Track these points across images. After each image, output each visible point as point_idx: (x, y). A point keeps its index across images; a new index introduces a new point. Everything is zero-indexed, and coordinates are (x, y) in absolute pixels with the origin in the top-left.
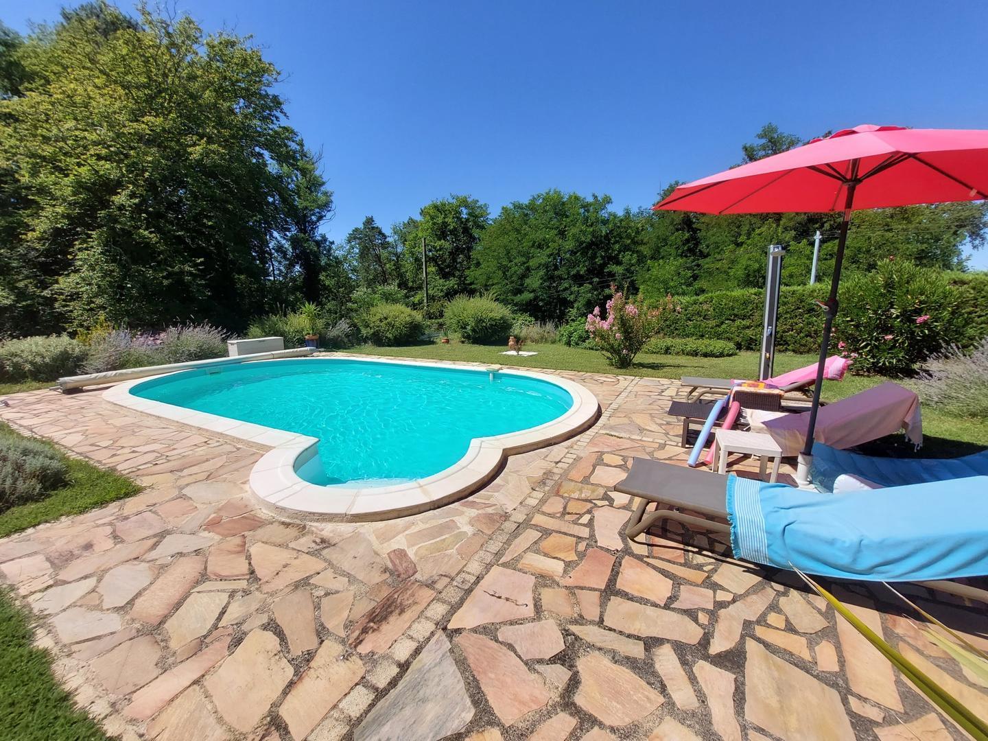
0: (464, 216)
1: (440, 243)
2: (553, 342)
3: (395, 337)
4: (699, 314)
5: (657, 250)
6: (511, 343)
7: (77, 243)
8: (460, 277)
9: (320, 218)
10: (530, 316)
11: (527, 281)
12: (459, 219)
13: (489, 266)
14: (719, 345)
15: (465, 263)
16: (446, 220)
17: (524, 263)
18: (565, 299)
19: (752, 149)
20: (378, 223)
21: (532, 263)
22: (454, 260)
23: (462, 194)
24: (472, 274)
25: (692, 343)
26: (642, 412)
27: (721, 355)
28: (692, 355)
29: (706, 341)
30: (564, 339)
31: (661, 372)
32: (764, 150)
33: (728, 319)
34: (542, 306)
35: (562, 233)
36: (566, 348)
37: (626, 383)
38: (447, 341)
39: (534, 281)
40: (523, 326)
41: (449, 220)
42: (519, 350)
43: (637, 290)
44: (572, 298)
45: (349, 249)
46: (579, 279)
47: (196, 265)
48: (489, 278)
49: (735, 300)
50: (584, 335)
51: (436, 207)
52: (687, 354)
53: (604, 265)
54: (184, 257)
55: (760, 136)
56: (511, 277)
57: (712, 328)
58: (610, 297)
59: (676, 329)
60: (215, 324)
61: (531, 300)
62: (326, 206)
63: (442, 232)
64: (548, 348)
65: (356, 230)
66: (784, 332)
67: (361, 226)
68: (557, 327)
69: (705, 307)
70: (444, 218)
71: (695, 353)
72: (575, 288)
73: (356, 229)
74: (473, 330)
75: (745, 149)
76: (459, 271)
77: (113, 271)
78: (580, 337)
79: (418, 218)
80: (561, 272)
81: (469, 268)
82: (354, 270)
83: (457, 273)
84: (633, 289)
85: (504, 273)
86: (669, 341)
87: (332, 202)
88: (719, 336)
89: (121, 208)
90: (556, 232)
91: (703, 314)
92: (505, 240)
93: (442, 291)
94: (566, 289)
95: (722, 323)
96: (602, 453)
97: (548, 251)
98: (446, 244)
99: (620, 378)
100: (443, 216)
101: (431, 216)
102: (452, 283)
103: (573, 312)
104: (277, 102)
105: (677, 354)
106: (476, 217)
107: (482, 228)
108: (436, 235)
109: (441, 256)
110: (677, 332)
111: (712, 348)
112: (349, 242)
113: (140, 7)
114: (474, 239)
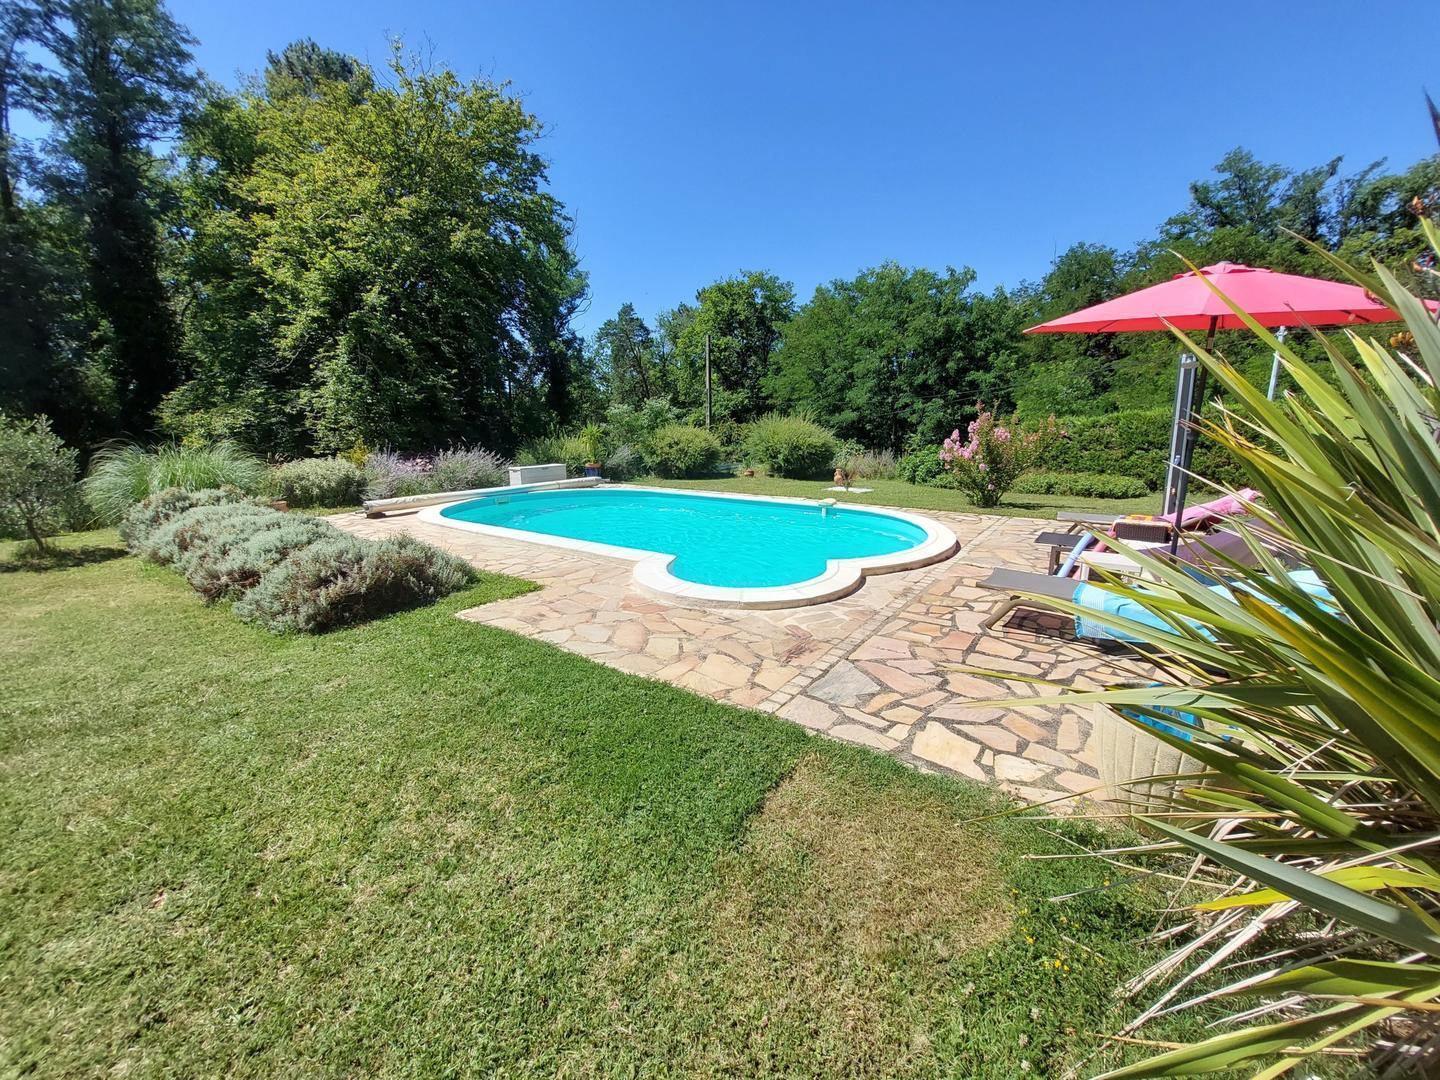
0: (759, 301)
1: (725, 340)
2: (891, 478)
3: (688, 467)
4: (1098, 440)
5: (1047, 347)
6: (837, 477)
7: (321, 350)
8: (752, 388)
9: (571, 310)
10: (858, 442)
11: (850, 395)
12: (751, 305)
13: (797, 373)
14: (1121, 482)
15: (760, 368)
16: (735, 307)
17: (846, 369)
18: (905, 420)
19: (1206, 190)
20: (639, 313)
21: (858, 369)
22: (744, 364)
23: (756, 269)
24: (768, 383)
25: (1084, 480)
26: (1008, 548)
27: (1125, 496)
28: (1083, 495)
29: (1104, 477)
30: (907, 473)
31: (1037, 512)
32: (1228, 189)
33: (1139, 449)
34: (870, 431)
35: (902, 324)
36: (909, 485)
37: (990, 523)
38: (752, 474)
39: (860, 395)
40: (848, 456)
41: (738, 307)
42: (849, 485)
43: (1014, 406)
44: (914, 419)
45: (597, 349)
46: (924, 391)
47: (449, 378)
48: (793, 389)
49: (1151, 422)
50: (935, 469)
51: (721, 290)
52: (1077, 494)
53: (963, 371)
54: (436, 367)
55: (1221, 169)
56: (826, 388)
57: (1116, 460)
58: (974, 417)
59: (1066, 462)
60: (489, 448)
61: (854, 422)
62: (580, 293)
63: (727, 326)
64: (884, 485)
65: (609, 323)
66: (1217, 466)
67: (615, 318)
68: (895, 457)
69: (1108, 431)
70: (732, 305)
71: (1088, 493)
72: (919, 405)
73: (610, 321)
74: (786, 460)
75: (1195, 189)
76: (751, 379)
77: (361, 384)
78: (929, 471)
79: (694, 304)
80: (900, 381)
81: (765, 375)
82: (604, 378)
83: (747, 383)
84: (1009, 405)
85: (817, 383)
86: (1052, 477)
87: (588, 286)
88: (1125, 472)
89: (373, 308)
90: (894, 323)
91: (1105, 441)
92: (817, 336)
93: (727, 408)
94: (906, 405)
95: (1131, 454)
96: (962, 578)
97: (882, 352)
98: (735, 342)
99: (983, 517)
100: (730, 302)
101: (713, 302)
102: (741, 397)
103: (916, 438)
104: (536, 165)
105: (1063, 493)
106: (777, 301)
107: (785, 318)
108: (720, 329)
109: (727, 358)
110: (1066, 466)
111: (1111, 486)
112: (600, 339)
113: (393, 63)
114: (773, 332)
